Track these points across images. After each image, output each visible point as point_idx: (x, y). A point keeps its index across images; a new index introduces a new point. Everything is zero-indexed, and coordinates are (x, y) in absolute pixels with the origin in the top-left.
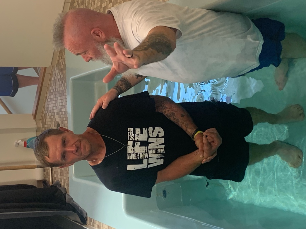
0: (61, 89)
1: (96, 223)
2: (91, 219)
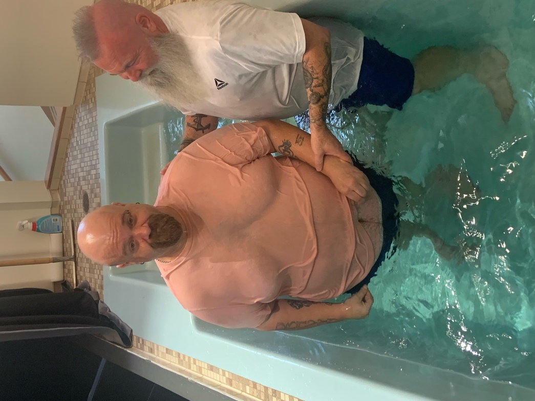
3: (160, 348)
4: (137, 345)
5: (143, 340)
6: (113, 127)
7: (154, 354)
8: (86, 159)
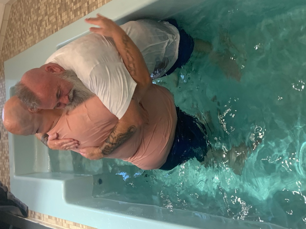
2: (32, 212)
3: (44, 215)
4: (31, 216)
5: (34, 213)
7: (41, 220)
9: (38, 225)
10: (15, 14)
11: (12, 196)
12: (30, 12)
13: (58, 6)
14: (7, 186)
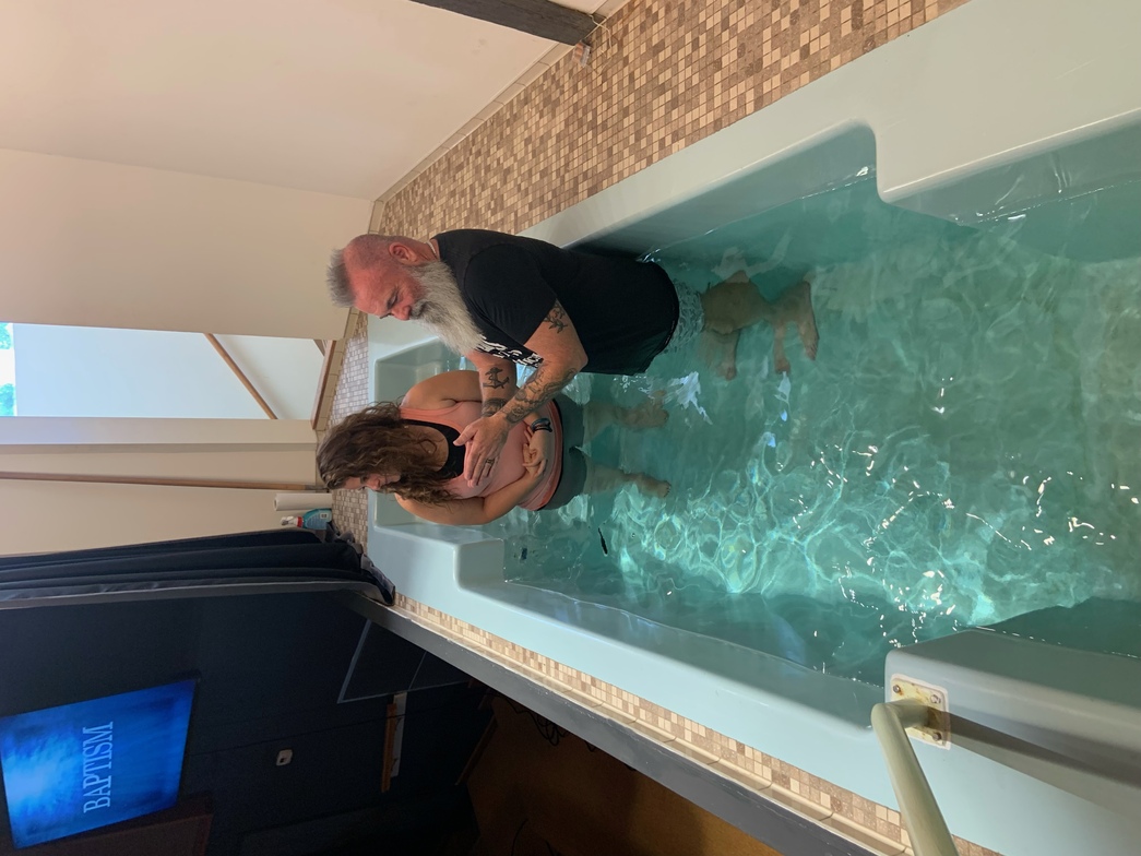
0: (360, 377)
1: (410, 602)
2: (401, 596)
4: (399, 603)
5: (405, 598)
6: (384, 365)
7: (416, 613)
8: (355, 399)
9: (408, 623)
10: (390, 219)
11: (369, 562)
12: (415, 220)
13: (465, 214)
14: (362, 543)
